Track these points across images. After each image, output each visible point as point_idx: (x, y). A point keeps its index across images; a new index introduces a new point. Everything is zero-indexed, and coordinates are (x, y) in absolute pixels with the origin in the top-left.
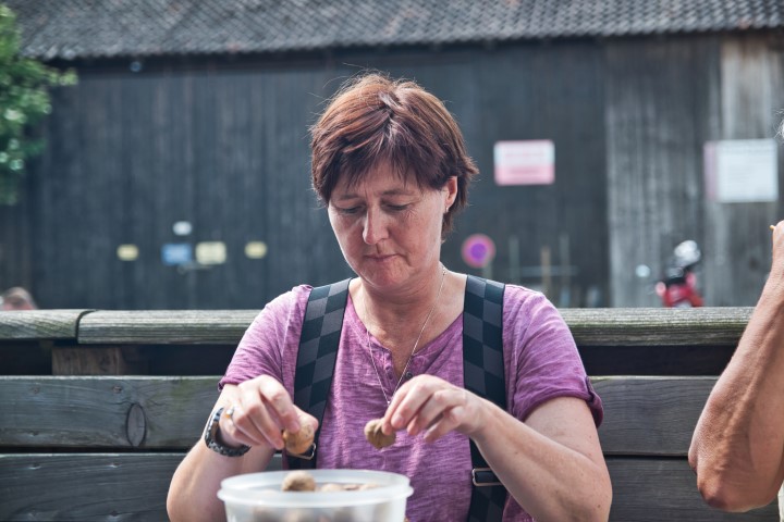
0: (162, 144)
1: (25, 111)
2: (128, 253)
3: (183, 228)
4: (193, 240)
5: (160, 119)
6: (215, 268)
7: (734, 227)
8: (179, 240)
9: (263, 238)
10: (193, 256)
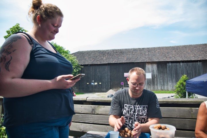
0: (91, 73)
1: (78, 70)
2: (88, 83)
3: (93, 81)
4: (94, 82)
5: (91, 70)
6: (96, 85)
7: (147, 81)
8: (93, 82)
9: (101, 82)
10: (94, 84)
